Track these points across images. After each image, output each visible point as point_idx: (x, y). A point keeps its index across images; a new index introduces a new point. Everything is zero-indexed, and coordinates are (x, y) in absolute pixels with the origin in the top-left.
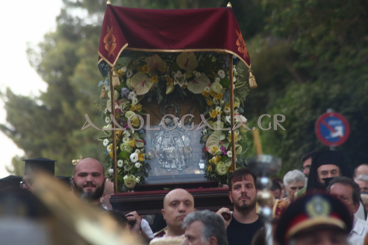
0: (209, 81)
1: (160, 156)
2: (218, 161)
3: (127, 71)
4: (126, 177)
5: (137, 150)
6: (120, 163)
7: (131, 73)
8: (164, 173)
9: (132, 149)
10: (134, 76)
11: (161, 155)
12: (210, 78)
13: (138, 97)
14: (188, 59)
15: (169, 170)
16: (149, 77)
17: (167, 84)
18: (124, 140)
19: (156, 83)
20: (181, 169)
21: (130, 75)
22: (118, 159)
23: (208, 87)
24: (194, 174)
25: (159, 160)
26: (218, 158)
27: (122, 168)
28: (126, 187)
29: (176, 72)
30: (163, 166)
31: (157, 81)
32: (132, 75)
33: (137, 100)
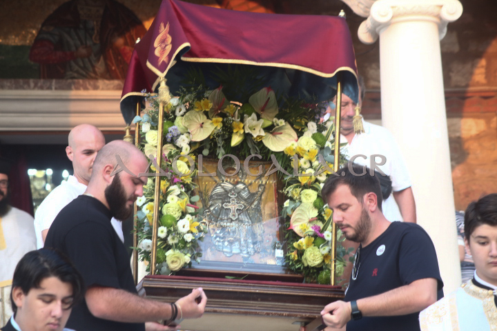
0: (294, 135)
1: (216, 233)
2: (308, 246)
3: (177, 106)
4: (169, 253)
5: (188, 216)
6: (162, 232)
7: (183, 110)
8: (222, 257)
9: (180, 214)
10: (187, 114)
11: (218, 232)
12: (296, 130)
13: (191, 144)
14: (269, 98)
15: (228, 255)
16: (208, 118)
17: (235, 131)
18: (169, 199)
19: (219, 128)
20: (246, 256)
21: (182, 113)
22: (159, 225)
23: (294, 142)
24: (266, 264)
25: (216, 238)
26: (309, 240)
27: (165, 240)
28: (168, 267)
29: (250, 115)
30: (221, 248)
31: (219, 126)
32: (185, 113)
33: (189, 148)
